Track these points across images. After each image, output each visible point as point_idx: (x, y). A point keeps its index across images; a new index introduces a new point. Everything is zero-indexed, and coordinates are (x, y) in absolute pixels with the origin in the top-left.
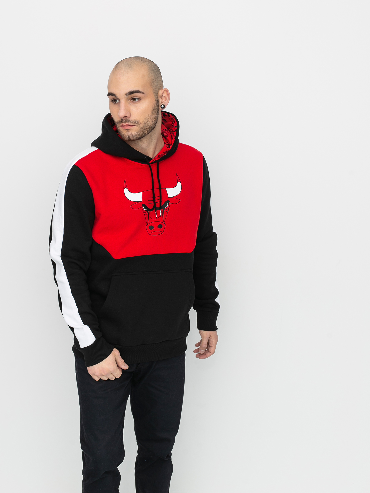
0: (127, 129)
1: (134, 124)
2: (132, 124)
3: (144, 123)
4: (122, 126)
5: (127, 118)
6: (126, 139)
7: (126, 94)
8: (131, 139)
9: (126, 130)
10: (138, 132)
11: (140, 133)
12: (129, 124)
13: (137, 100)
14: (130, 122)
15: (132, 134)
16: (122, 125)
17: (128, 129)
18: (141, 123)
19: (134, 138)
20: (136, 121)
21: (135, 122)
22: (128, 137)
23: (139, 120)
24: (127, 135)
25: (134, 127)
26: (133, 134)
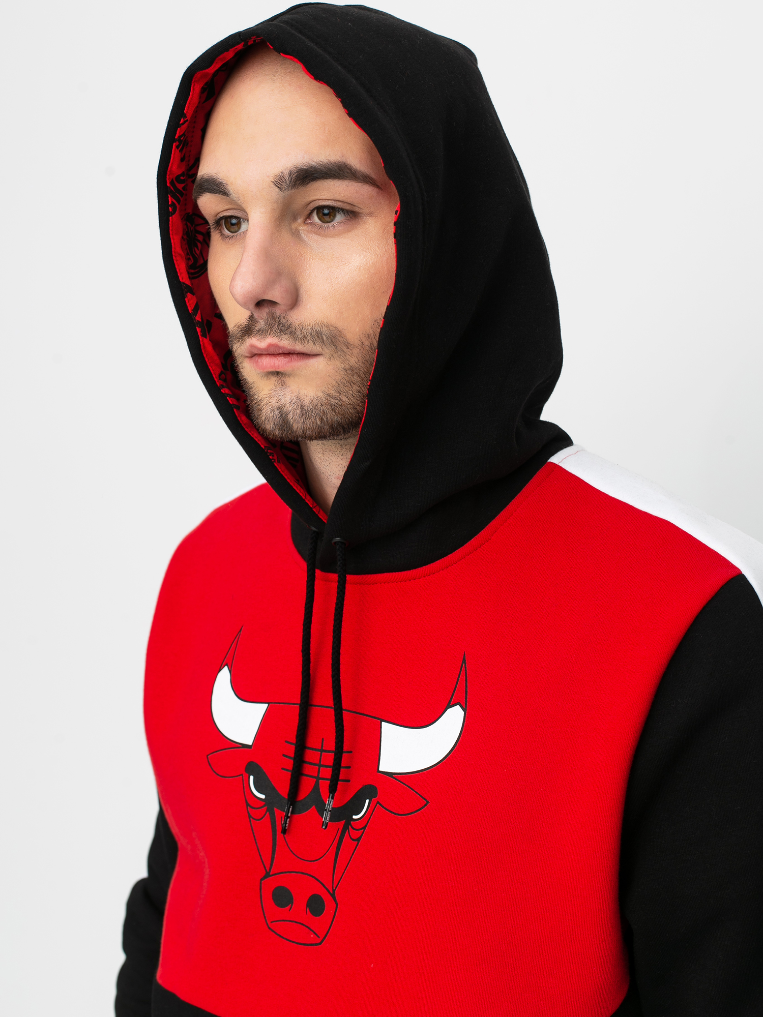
0: (277, 374)
1: (308, 347)
2: (299, 347)
3: (367, 343)
4: (255, 355)
5: (278, 311)
6: (269, 426)
7: (279, 183)
8: (295, 426)
9: (274, 379)
10: (334, 393)
11: (344, 399)
12: (285, 342)
13: (339, 217)
14: (293, 334)
15: (298, 398)
16: (252, 346)
17: (282, 374)
18: (348, 345)
19: (309, 423)
20: (325, 329)
21: (317, 336)
22: (277, 412)
23: (340, 325)
24: (273, 402)
25: (313, 362)
26: (306, 402)
